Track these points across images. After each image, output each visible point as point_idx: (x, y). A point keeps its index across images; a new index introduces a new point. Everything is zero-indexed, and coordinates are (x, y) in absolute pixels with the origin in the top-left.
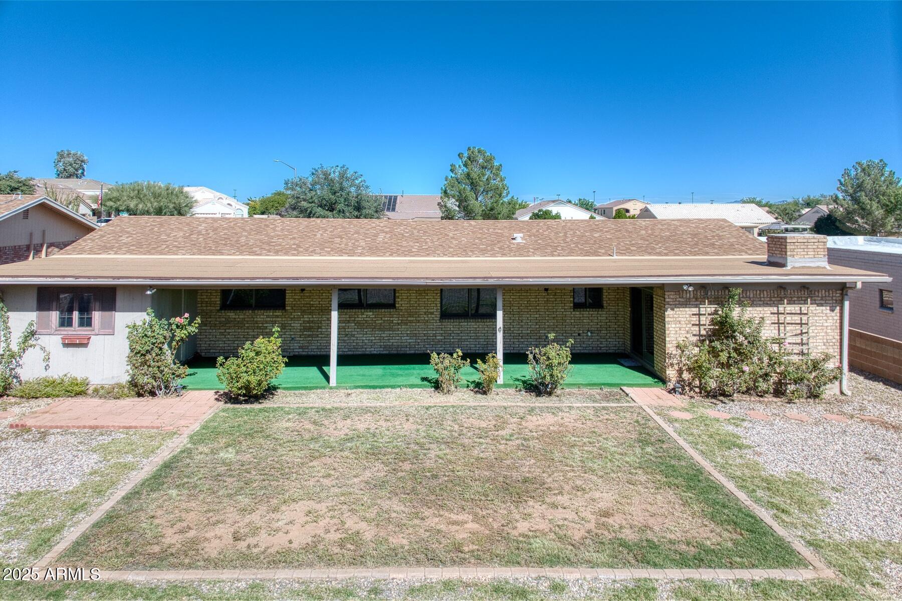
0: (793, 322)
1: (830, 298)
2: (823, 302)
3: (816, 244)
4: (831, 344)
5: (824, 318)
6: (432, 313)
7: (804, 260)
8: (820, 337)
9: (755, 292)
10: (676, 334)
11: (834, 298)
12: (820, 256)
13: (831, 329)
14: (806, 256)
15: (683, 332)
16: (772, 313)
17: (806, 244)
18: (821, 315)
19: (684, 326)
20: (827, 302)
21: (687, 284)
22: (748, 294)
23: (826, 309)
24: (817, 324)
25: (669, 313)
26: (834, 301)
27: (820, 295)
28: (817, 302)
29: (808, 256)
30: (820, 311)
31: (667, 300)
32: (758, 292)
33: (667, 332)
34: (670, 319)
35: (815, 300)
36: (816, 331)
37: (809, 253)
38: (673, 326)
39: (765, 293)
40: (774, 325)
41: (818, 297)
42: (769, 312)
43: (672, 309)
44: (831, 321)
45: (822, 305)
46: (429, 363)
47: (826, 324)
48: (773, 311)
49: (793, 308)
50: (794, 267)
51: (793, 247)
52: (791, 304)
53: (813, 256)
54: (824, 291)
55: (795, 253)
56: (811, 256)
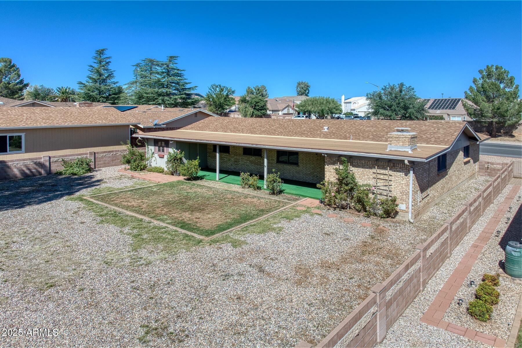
0: (384, 179)
1: (405, 169)
2: (401, 170)
3: (404, 138)
4: (405, 193)
5: (401, 179)
6: (274, 160)
7: (396, 147)
8: (399, 189)
9: (365, 161)
10: (329, 177)
11: (407, 169)
12: (406, 145)
13: (405, 185)
14: (398, 145)
15: (332, 177)
16: (373, 173)
17: (398, 138)
18: (400, 177)
19: (333, 174)
20: (403, 170)
21: (324, 153)
22: (362, 162)
23: (403, 174)
24: (397, 182)
25: (326, 167)
26: (407, 171)
27: (399, 166)
28: (397, 170)
29: (399, 145)
30: (399, 175)
31: (326, 161)
32: (367, 161)
33: (325, 176)
34: (327, 170)
35: (396, 169)
36: (396, 185)
37: (400, 143)
38: (328, 173)
39: (370, 162)
40: (374, 179)
41: (398, 167)
42: (372, 172)
43: (328, 165)
44: (405, 181)
45: (400, 172)
46: (239, 176)
47: (402, 182)
48: (374, 172)
49: (385, 172)
50: (391, 150)
51: (391, 139)
52: (383, 169)
53: (402, 145)
54: (401, 164)
55: (392, 143)
56: (401, 145)
